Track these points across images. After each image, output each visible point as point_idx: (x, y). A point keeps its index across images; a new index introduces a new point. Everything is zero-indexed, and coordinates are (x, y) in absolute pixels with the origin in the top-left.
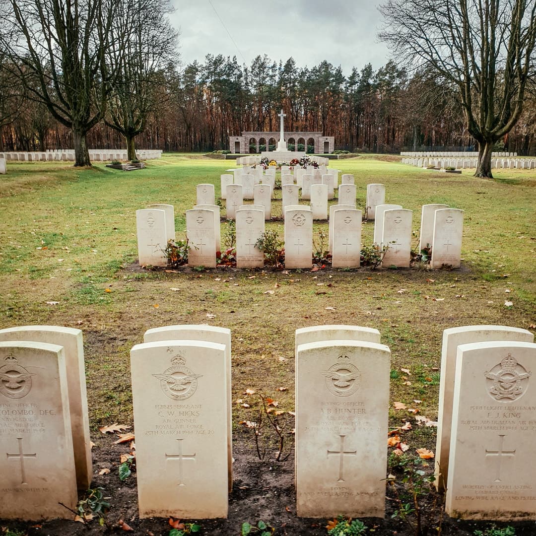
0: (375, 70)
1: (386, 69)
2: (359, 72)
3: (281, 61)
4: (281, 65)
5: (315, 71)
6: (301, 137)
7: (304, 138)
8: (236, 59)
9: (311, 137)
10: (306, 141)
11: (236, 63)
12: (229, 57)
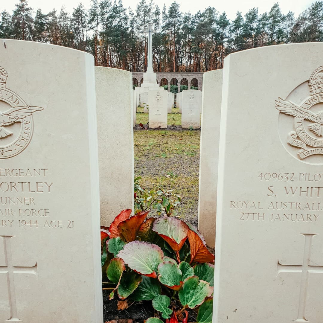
0: (260, 14)
1: (270, 13)
2: (243, 16)
3: (165, 5)
4: (164, 9)
5: (198, 15)
6: (184, 77)
7: (187, 78)
8: (122, 2)
9: (195, 77)
10: (189, 82)
11: (121, 6)
12: (115, 2)
